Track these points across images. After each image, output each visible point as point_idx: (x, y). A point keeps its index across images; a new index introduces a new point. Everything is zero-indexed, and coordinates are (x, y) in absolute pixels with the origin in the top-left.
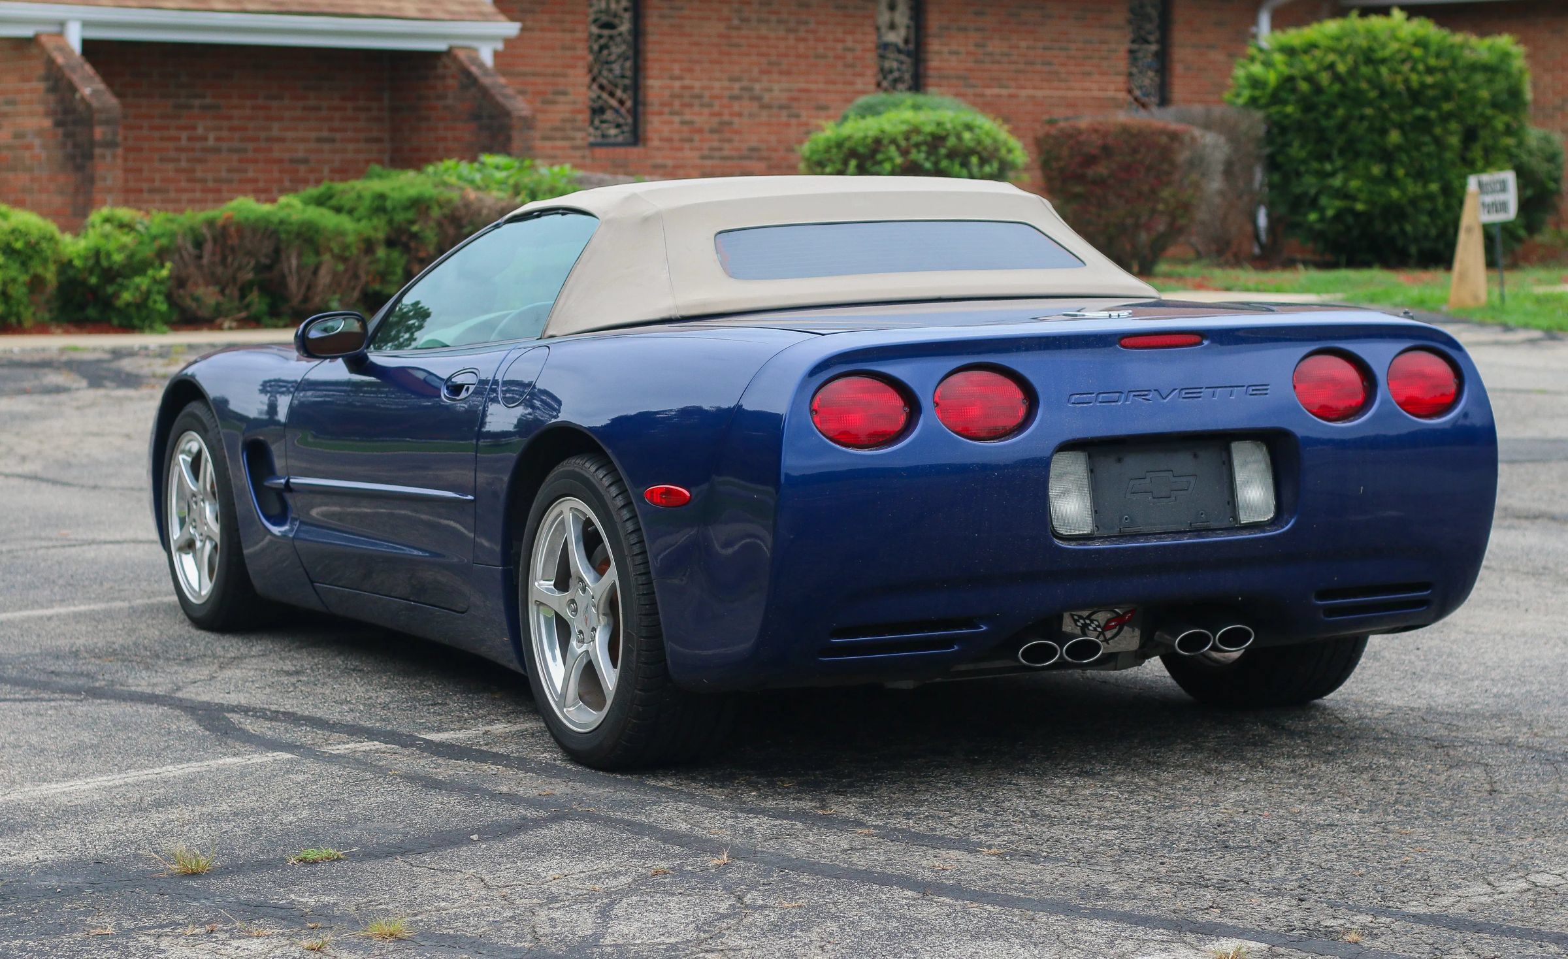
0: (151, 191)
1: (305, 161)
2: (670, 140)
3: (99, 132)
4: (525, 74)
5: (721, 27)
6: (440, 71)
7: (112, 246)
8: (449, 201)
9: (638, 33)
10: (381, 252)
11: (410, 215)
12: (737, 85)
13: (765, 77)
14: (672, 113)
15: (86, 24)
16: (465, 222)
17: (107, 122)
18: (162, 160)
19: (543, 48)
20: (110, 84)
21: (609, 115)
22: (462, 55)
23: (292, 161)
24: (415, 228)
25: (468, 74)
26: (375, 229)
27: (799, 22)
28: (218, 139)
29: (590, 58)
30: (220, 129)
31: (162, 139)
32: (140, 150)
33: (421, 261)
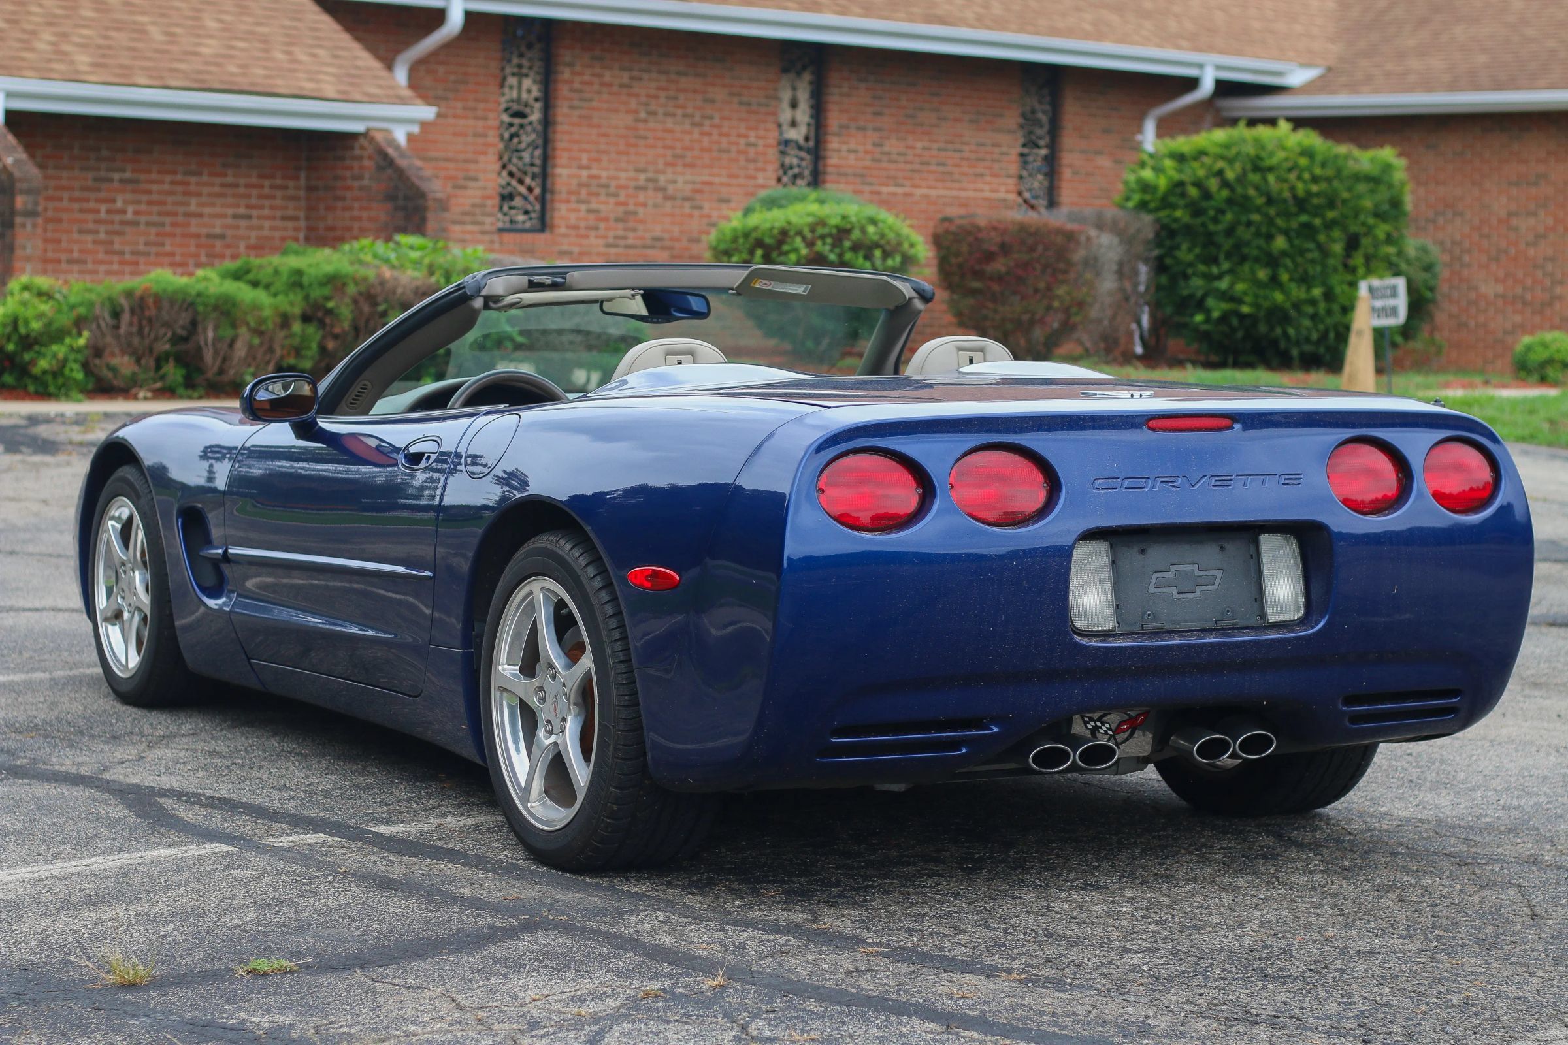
0: (70, 262)
1: (222, 237)
2: (576, 227)
3: (20, 201)
4: (436, 159)
5: (629, 119)
6: (357, 152)
7: (30, 313)
8: (365, 279)
9: (547, 122)
10: (297, 327)
11: (326, 291)
12: (642, 177)
13: (670, 170)
14: (579, 202)
15: (10, 95)
16: (380, 299)
17: (28, 192)
18: (81, 232)
19: (455, 134)
20: (32, 156)
21: (518, 202)
22: (379, 137)
23: (209, 236)
24: (330, 305)
25: (385, 156)
26: (292, 304)
27: (704, 117)
28: (136, 213)
29: (501, 146)
30: (139, 202)
31: (81, 211)
32: (60, 221)
33: (336, 337)
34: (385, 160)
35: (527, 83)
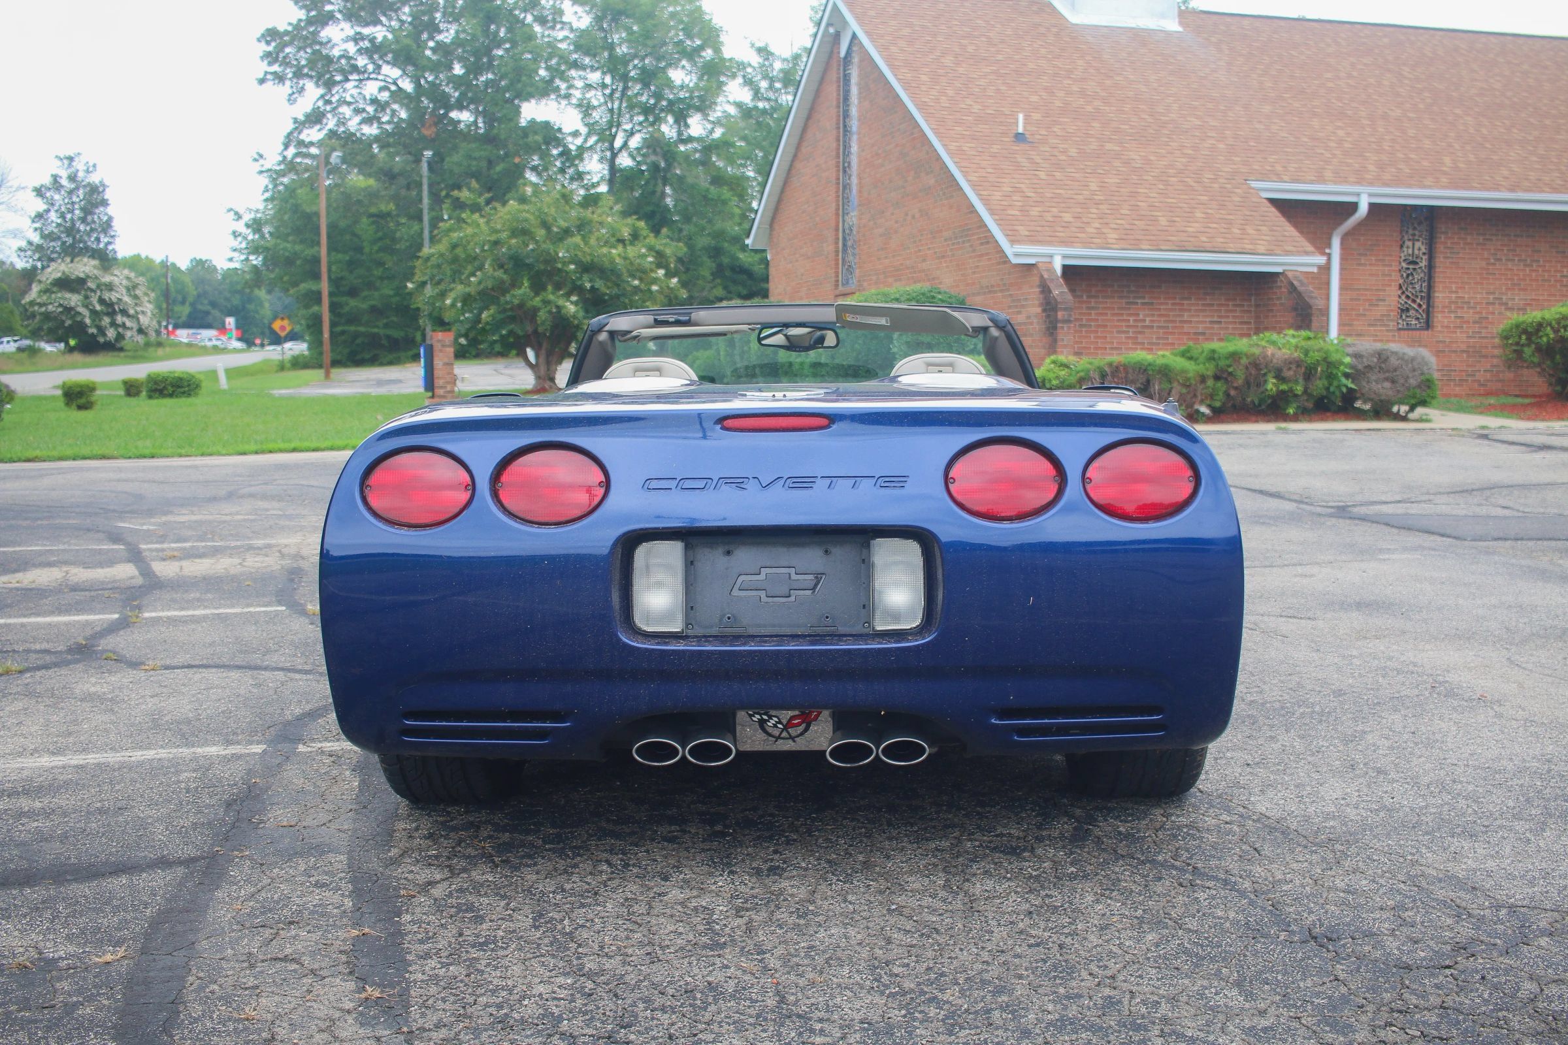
0: (1112, 349)
1: (1204, 334)
2: (1448, 327)
3: (1060, 315)
4: (1359, 289)
5: (1484, 264)
6: (1279, 284)
7: (1051, 375)
8: (1253, 355)
9: (1431, 267)
10: (1210, 383)
11: (1228, 362)
12: (1491, 297)
13: (1509, 293)
14: (1450, 312)
15: (1065, 257)
16: (1262, 366)
17: (1065, 309)
18: (1119, 332)
19: (1371, 275)
20: (1072, 291)
21: (1412, 313)
22: (1290, 275)
23: (1195, 334)
24: (1230, 370)
25: (1292, 284)
26: (1207, 369)
27: (1533, 261)
28: (1152, 321)
29: (1401, 281)
30: (1153, 315)
31: (1119, 321)
32: (1106, 326)
33: (1236, 388)
34: (1292, 288)
35: (1418, 244)
